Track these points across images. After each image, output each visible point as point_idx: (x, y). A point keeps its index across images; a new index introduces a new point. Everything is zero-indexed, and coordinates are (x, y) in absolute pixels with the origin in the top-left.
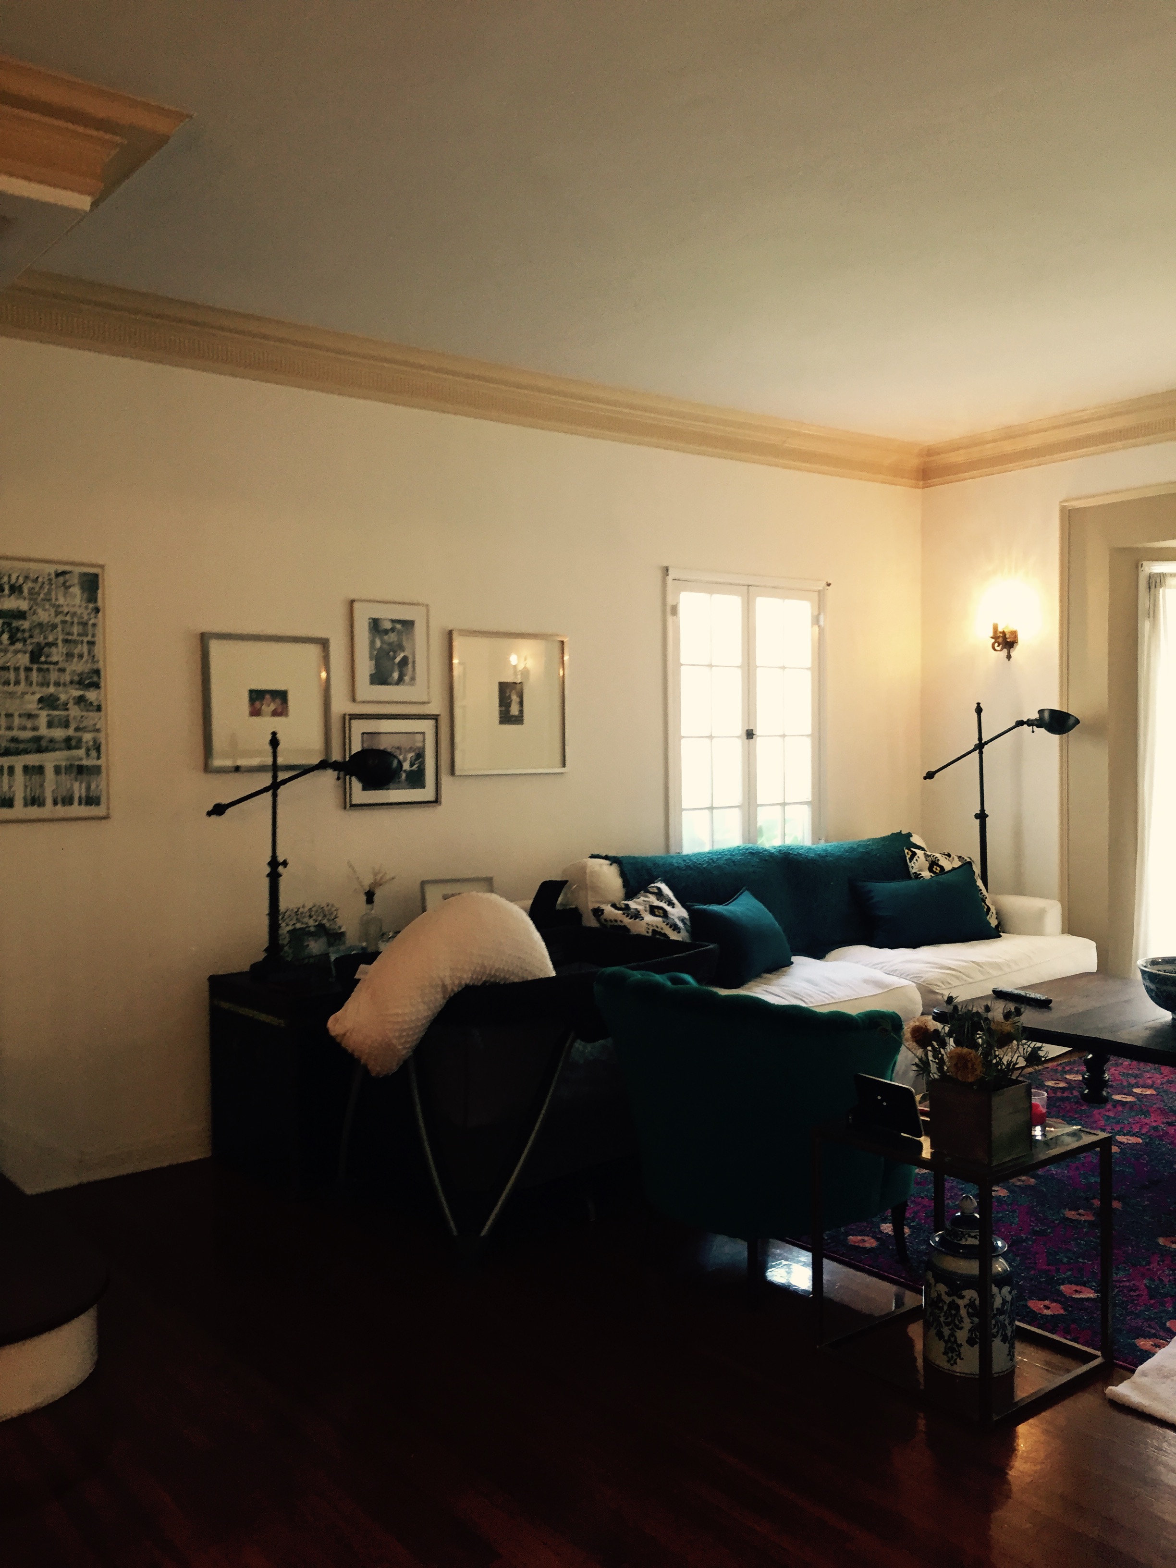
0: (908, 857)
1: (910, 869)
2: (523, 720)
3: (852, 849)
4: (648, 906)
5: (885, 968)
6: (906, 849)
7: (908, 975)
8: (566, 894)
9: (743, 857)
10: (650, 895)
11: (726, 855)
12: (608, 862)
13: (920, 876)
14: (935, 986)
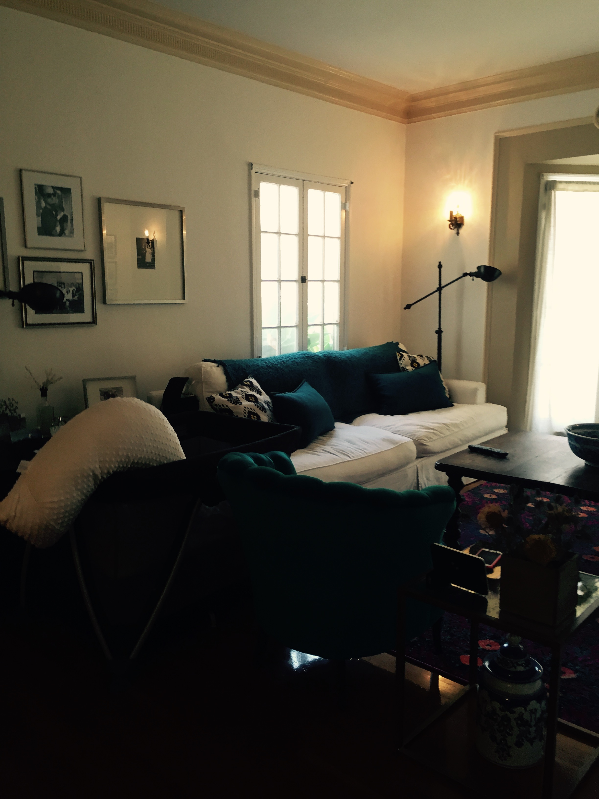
0: (398, 357)
1: (400, 365)
2: (154, 266)
3: (366, 354)
4: (244, 395)
5: (392, 429)
6: (398, 352)
7: (407, 434)
8: (188, 387)
9: (302, 360)
10: (245, 387)
11: (292, 358)
12: (215, 365)
13: (406, 369)
14: (423, 441)
